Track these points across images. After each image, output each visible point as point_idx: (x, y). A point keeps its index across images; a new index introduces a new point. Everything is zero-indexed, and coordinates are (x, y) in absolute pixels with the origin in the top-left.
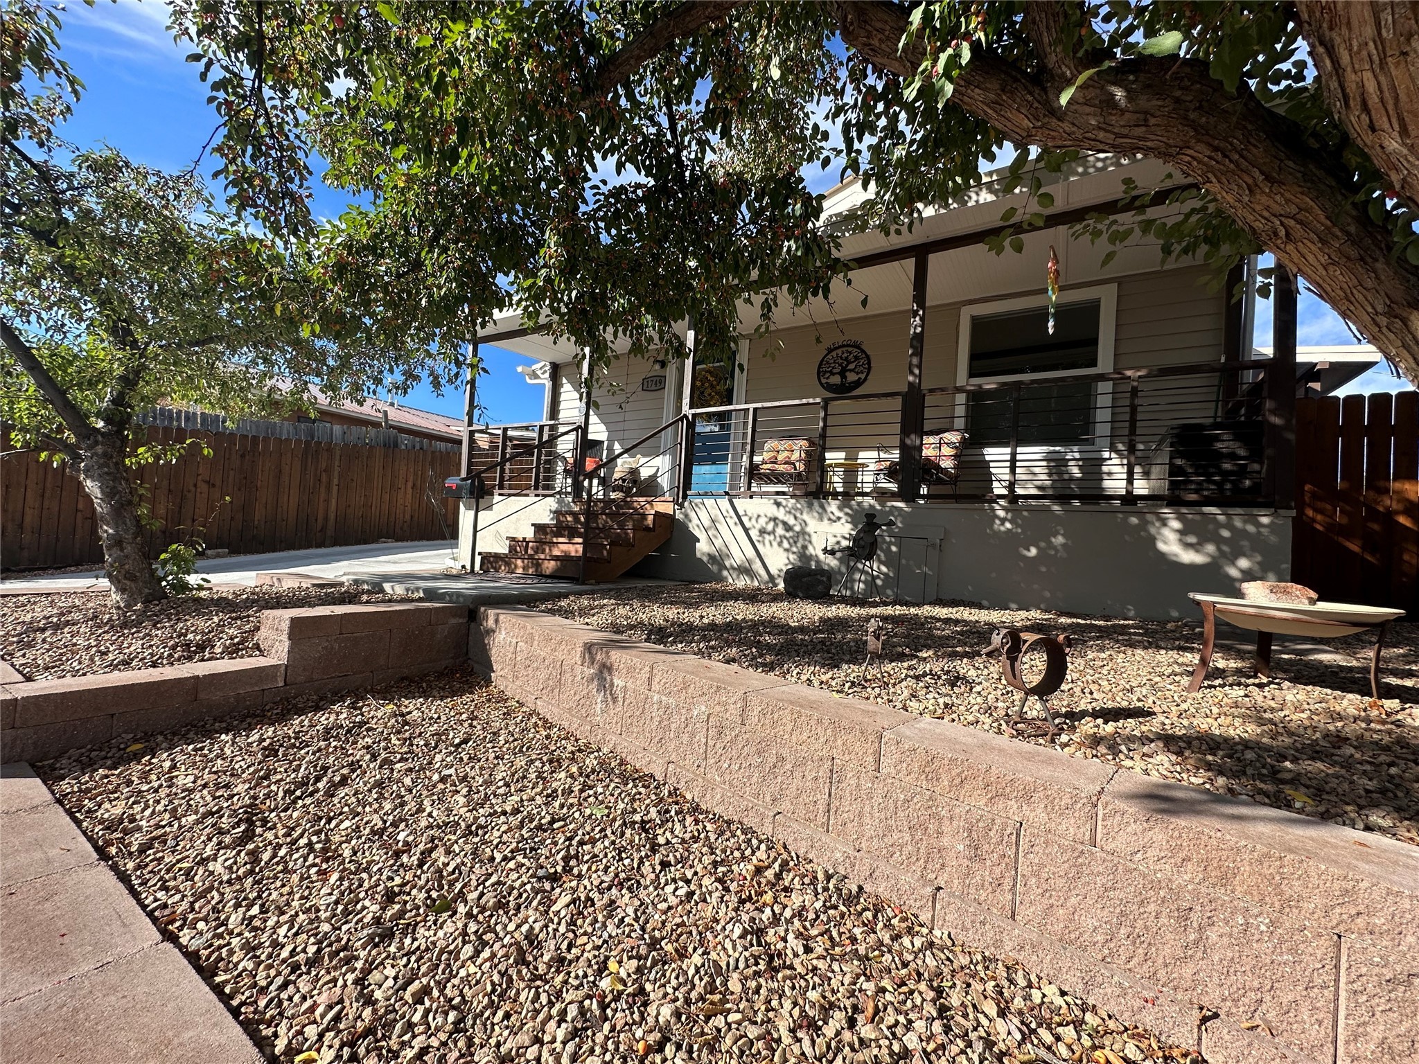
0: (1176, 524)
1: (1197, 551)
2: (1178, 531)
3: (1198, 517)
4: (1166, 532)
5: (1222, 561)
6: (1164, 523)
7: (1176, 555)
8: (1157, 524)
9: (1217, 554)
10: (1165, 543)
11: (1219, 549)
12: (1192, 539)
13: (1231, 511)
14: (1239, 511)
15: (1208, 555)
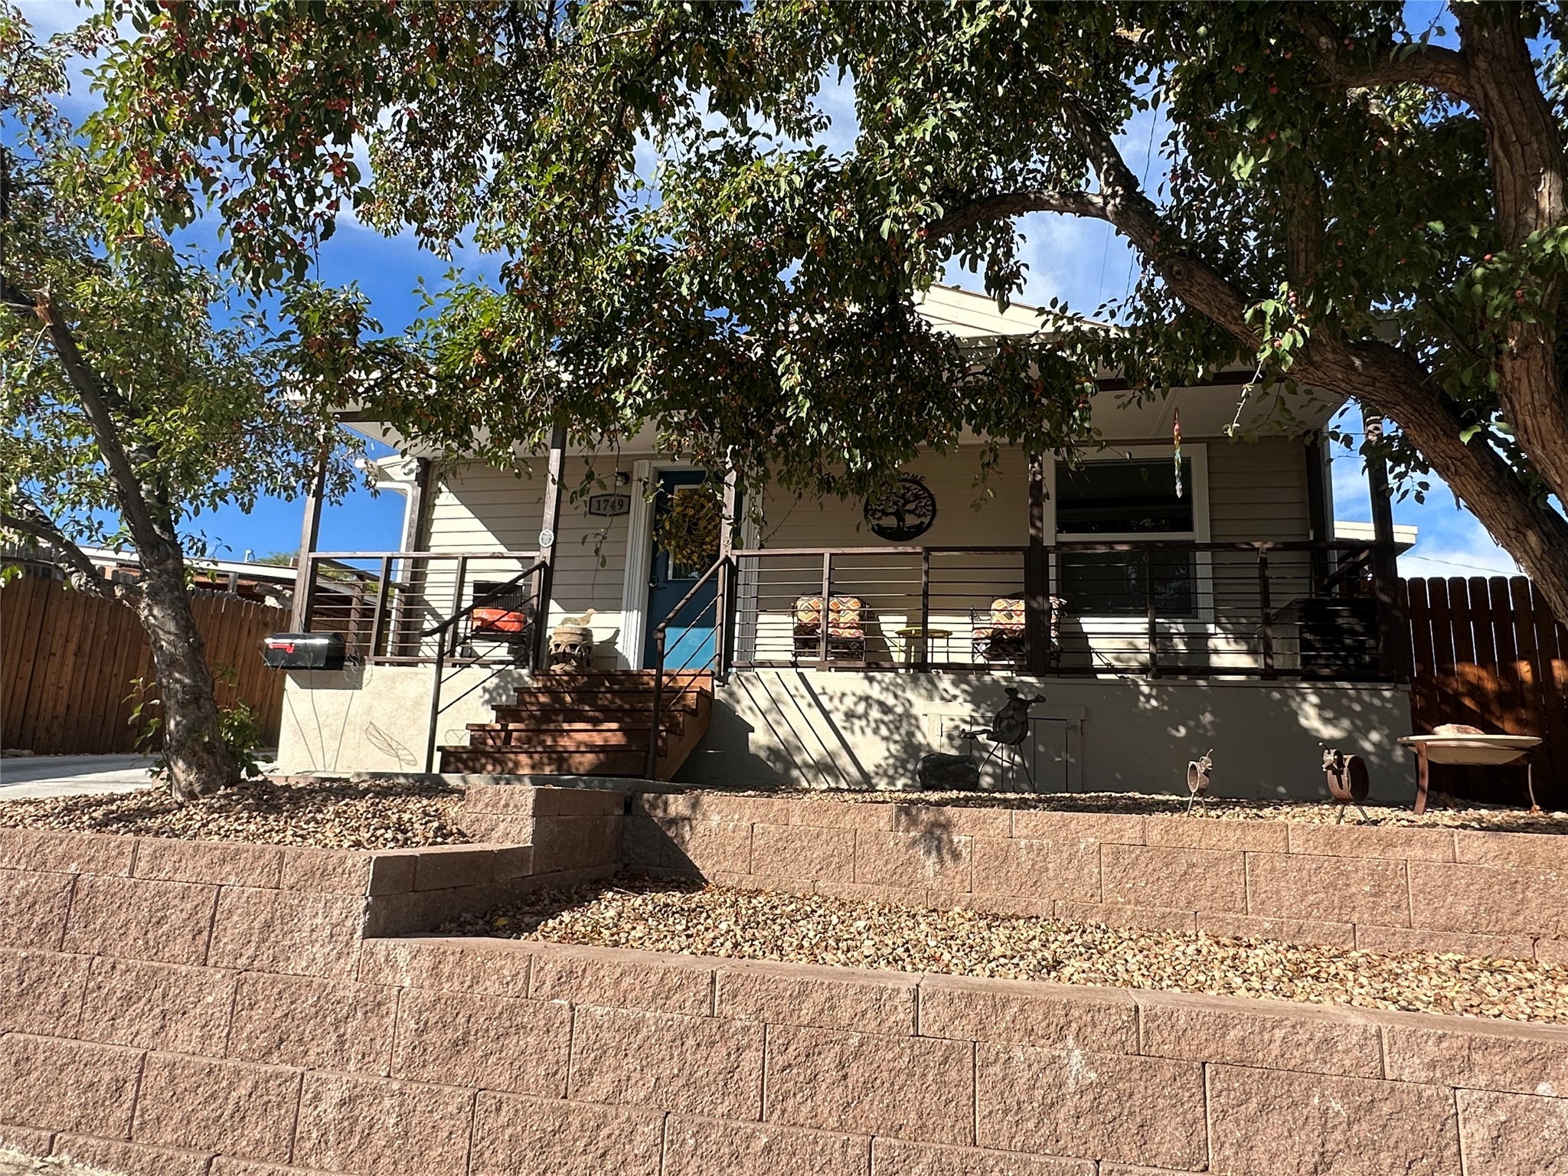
0: (1313, 699)
1: (1335, 726)
2: (1316, 706)
3: (1332, 692)
4: (1307, 707)
5: (1356, 735)
6: (1304, 700)
7: (1317, 731)
8: (1298, 699)
9: (1351, 728)
10: (1307, 718)
11: (1353, 723)
12: (1329, 715)
13: (1360, 686)
14: (1367, 685)
15: (1343, 729)
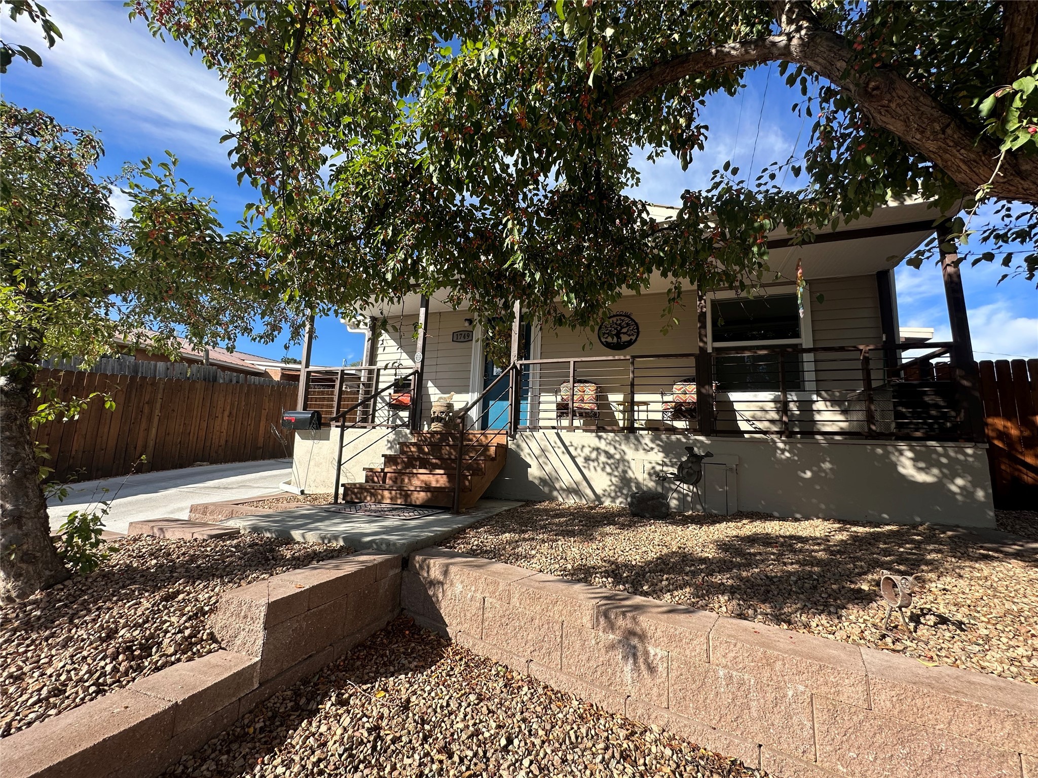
0: (909, 454)
1: (927, 473)
2: (911, 459)
3: (923, 449)
4: (903, 459)
5: (945, 481)
6: (901, 454)
7: (913, 476)
8: (896, 454)
9: (940, 475)
10: (904, 467)
11: (941, 472)
12: (922, 465)
13: (946, 444)
14: (951, 444)
15: (934, 475)
